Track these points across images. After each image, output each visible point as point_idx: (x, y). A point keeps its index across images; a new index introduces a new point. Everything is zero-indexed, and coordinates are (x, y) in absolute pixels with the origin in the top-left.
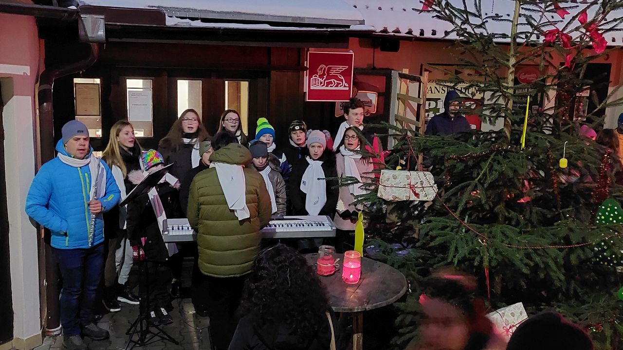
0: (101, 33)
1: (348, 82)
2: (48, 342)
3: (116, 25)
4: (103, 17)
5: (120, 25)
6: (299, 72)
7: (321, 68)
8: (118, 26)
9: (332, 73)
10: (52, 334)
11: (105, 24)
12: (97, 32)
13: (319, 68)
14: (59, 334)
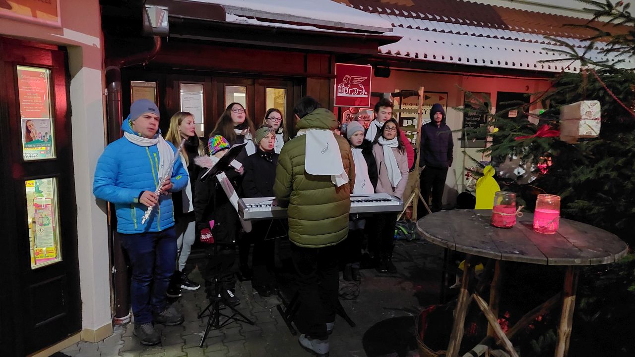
0: (165, 24)
1: (367, 91)
2: (119, 331)
3: (179, 18)
4: (167, 8)
5: (183, 18)
6: (330, 80)
7: (346, 78)
8: (181, 19)
9: (355, 83)
10: (122, 322)
11: (169, 17)
12: (161, 23)
13: (344, 78)
14: (128, 323)
